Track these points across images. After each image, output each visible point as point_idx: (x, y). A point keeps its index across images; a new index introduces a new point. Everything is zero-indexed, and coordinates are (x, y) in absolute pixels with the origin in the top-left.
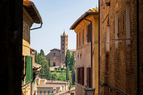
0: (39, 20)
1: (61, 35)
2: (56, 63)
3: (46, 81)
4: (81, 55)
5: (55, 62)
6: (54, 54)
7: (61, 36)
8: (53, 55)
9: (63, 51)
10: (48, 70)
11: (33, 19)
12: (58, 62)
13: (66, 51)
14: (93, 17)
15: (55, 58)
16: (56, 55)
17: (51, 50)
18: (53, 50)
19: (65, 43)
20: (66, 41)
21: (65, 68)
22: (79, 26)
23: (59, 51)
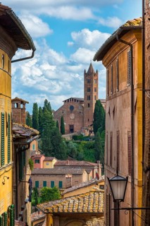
0: (28, 43)
1: (85, 71)
2: (75, 127)
3: (55, 161)
4: (114, 111)
5: (73, 124)
6: (72, 108)
7: (85, 74)
8: (69, 110)
9: (89, 102)
10: (60, 139)
11: (15, 40)
12: (78, 124)
13: (94, 102)
14: (134, 37)
15: (72, 116)
16: (75, 109)
17: (65, 101)
18: (68, 100)
19: (92, 85)
20: (94, 82)
21: (92, 134)
22: (110, 55)
23: (81, 102)
